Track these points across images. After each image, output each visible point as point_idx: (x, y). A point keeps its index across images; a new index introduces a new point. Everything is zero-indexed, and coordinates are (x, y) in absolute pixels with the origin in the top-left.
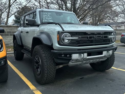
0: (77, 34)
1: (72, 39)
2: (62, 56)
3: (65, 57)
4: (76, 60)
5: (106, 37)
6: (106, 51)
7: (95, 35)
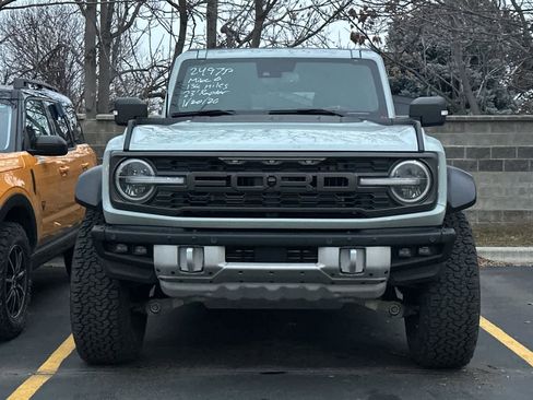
0: (179, 164)
1: (157, 185)
2: (119, 248)
3: (129, 252)
4: (173, 273)
5: (344, 181)
6: (337, 249)
7: (269, 171)
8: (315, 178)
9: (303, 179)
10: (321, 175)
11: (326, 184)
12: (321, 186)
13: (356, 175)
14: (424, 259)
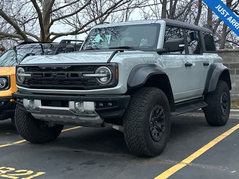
4: (28, 109)
6: (74, 102)
8: (68, 74)
9: (64, 74)
10: (70, 73)
11: (72, 76)
12: (70, 77)
13: (81, 72)
14: (110, 108)
